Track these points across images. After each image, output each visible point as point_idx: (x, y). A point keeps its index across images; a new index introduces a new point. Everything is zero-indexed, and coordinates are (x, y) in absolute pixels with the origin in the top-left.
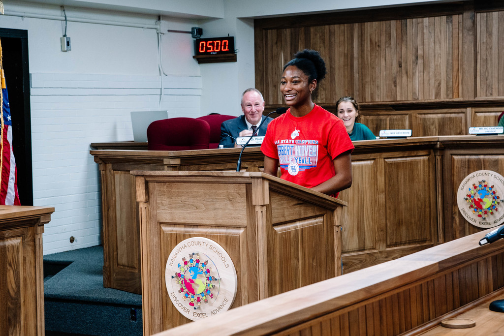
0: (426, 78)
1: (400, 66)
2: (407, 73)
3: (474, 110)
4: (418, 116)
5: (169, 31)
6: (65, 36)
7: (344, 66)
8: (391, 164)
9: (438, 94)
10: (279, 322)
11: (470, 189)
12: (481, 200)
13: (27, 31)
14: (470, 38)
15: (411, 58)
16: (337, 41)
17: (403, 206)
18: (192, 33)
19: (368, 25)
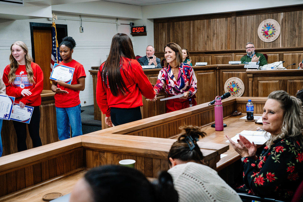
0: (218, 42)
1: (208, 37)
2: (210, 40)
3: (235, 54)
4: (214, 56)
5: (121, 24)
6: (81, 27)
7: (187, 37)
8: (199, 75)
9: (222, 48)
10: (130, 130)
11: (229, 84)
12: (233, 88)
13: (67, 25)
14: (234, 26)
15: (212, 34)
16: (184, 28)
17: (204, 90)
18: (130, 25)
19: (196, 21)
